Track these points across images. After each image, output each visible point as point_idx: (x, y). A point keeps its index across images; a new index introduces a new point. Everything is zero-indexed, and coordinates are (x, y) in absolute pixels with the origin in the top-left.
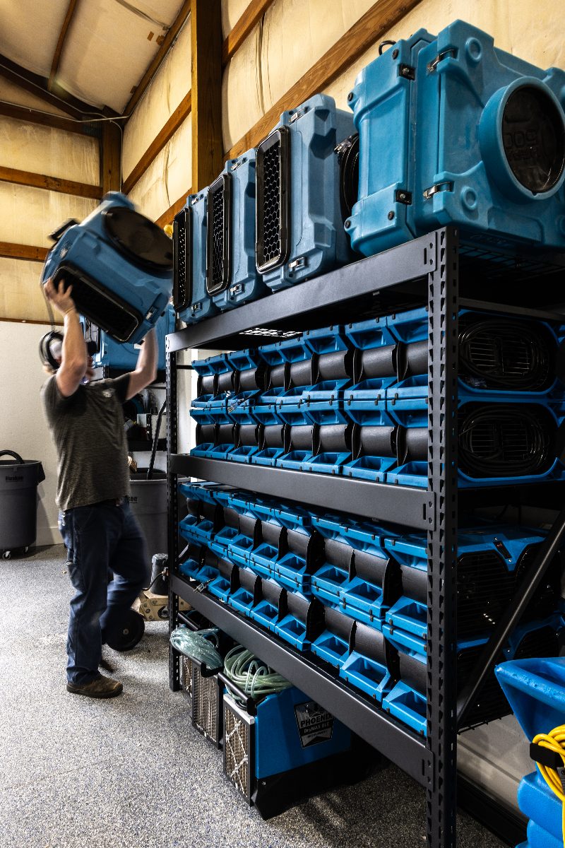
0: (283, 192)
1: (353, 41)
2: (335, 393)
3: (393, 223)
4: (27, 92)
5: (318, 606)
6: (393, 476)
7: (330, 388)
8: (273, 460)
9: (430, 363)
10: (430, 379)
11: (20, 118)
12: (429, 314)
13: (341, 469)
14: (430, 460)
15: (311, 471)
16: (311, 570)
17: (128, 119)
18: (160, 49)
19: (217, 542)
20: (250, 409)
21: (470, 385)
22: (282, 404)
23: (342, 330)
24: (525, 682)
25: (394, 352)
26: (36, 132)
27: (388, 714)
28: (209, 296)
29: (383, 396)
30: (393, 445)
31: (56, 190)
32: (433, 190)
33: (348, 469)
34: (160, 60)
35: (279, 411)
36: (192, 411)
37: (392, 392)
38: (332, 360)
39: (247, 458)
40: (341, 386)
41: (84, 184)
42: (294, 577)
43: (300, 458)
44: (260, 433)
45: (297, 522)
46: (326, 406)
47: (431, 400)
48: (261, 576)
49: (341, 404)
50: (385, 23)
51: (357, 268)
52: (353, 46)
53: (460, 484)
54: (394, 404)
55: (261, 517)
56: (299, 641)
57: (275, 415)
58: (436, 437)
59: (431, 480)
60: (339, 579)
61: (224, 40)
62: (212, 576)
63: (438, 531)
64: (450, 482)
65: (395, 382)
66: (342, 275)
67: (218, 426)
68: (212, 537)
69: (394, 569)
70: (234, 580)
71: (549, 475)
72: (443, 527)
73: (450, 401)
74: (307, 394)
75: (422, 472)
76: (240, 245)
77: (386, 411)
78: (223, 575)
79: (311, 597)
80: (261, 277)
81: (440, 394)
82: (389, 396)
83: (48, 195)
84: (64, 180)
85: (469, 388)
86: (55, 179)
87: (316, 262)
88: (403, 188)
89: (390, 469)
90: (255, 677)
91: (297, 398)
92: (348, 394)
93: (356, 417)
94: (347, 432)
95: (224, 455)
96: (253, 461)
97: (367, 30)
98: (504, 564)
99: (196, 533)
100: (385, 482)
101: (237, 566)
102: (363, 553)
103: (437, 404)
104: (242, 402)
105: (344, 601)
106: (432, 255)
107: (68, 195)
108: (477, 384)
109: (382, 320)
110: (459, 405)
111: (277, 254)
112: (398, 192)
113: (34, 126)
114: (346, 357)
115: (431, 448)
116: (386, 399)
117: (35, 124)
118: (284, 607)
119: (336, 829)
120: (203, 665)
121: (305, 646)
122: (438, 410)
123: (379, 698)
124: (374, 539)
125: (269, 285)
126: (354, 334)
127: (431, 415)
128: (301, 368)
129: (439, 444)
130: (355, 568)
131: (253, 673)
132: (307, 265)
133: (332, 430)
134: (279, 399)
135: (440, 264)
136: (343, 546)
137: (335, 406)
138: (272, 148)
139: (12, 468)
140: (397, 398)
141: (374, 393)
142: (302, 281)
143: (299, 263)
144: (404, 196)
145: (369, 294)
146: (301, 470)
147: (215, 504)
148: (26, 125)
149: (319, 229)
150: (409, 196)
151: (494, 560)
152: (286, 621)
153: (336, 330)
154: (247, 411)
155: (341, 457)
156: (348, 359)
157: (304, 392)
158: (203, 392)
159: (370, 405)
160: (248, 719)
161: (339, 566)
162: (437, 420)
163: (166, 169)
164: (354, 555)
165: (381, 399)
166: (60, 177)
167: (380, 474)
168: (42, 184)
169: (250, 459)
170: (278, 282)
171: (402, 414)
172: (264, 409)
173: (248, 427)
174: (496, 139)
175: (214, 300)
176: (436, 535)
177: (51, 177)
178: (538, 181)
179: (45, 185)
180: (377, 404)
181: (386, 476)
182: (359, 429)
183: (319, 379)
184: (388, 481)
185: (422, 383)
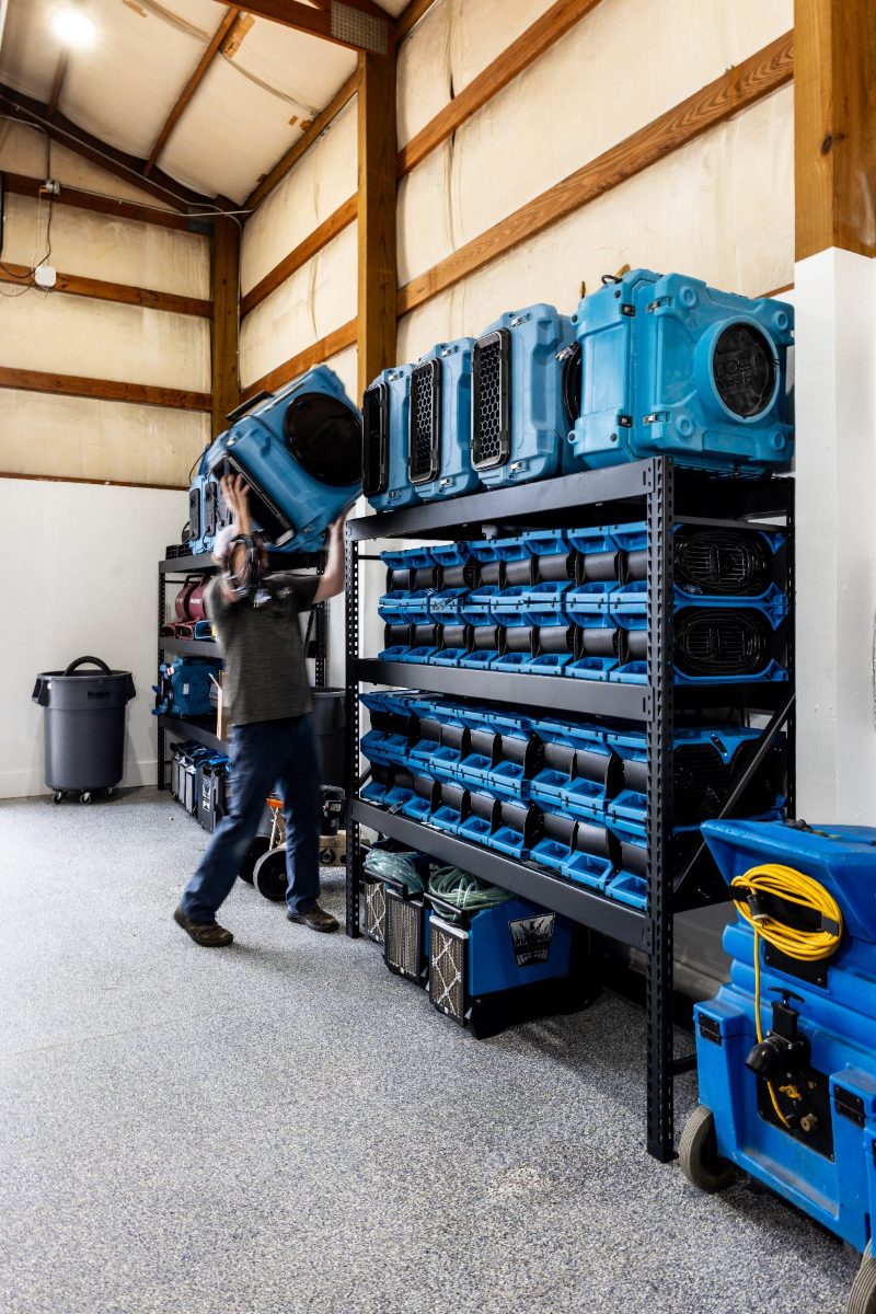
0: (503, 394)
1: (566, 195)
2: (557, 595)
3: (615, 445)
4: (116, 177)
5: (537, 811)
6: (615, 675)
7: (552, 590)
8: (486, 664)
9: (649, 573)
10: (649, 587)
11: (106, 212)
12: (647, 528)
13: (563, 670)
14: (649, 658)
15: (530, 673)
16: (530, 775)
17: (251, 214)
18: (304, 135)
19: (413, 757)
20: (459, 609)
21: (687, 591)
22: (497, 604)
23: (564, 534)
24: (721, 830)
25: (616, 558)
26: (127, 230)
27: (611, 898)
28: (409, 485)
29: (605, 600)
30: (615, 646)
31: (151, 307)
32: (651, 418)
33: (570, 670)
34: (303, 149)
35: (493, 611)
36: (380, 609)
37: (614, 596)
38: (554, 562)
39: (454, 661)
40: (563, 588)
41: (190, 299)
42: (509, 783)
43: (518, 661)
44: (469, 633)
45: (515, 726)
46: (547, 608)
47: (650, 606)
48: (469, 788)
49: (563, 607)
50: (604, 184)
51: (580, 479)
52: (568, 199)
53: (677, 681)
54: (616, 608)
55: (469, 725)
56: (516, 850)
57: (488, 616)
58: (655, 638)
59: (650, 677)
60: (560, 782)
61: (400, 150)
62: (406, 798)
63: (656, 722)
64: (668, 677)
65: (617, 587)
66: (565, 483)
67: (414, 626)
68: (407, 753)
69: (616, 765)
70: (436, 799)
71: (765, 675)
72: (660, 717)
73: (667, 607)
74: (526, 595)
75: (642, 671)
76: (451, 437)
77: (609, 613)
78: (419, 794)
79: (530, 804)
80: (476, 473)
81: (657, 601)
82: (611, 600)
83: (141, 314)
84: (164, 294)
85: (684, 593)
86: (151, 292)
87: (538, 467)
88: (625, 413)
89: (613, 669)
90: (467, 892)
91: (515, 599)
92: (570, 596)
93: (578, 619)
94: (569, 634)
95: (425, 658)
96: (462, 665)
97: (583, 186)
98: (720, 756)
99: (384, 750)
100: (608, 680)
101: (440, 781)
102: (586, 754)
103: (655, 609)
104: (450, 601)
105: (567, 800)
106: (650, 477)
107: (167, 313)
108: (693, 590)
109: (605, 528)
110: (675, 611)
111: (495, 454)
112: (620, 417)
113: (125, 223)
114: (568, 559)
115: (650, 648)
116: (609, 603)
117: (126, 219)
118: (498, 819)
119: (555, 1046)
120: (405, 888)
121: (523, 853)
122: (656, 615)
123: (602, 887)
124: (597, 735)
125: (485, 482)
126: (576, 539)
127: (650, 620)
128: (519, 567)
129: (657, 644)
130: (578, 770)
131: (464, 889)
132: (528, 468)
133: (553, 632)
134: (494, 599)
135: (658, 487)
136: (563, 749)
137: (557, 608)
138: (490, 347)
139: (97, 681)
140: (619, 602)
141: (597, 597)
142: (523, 483)
143: (520, 465)
144: (625, 420)
145: (592, 506)
146: (519, 672)
147: (408, 715)
148: (113, 221)
149: (542, 436)
150: (630, 420)
151: (710, 753)
152: (500, 832)
153: (558, 534)
154: (454, 611)
155: (563, 658)
156: (569, 562)
157: (523, 593)
158: (394, 587)
159: (593, 609)
160: (461, 934)
161: (558, 770)
162: (655, 623)
163: (313, 292)
164: (576, 755)
165: (603, 603)
166: (158, 290)
167: (603, 674)
168: (133, 299)
169: (459, 662)
170: (497, 481)
171: (623, 616)
172: (477, 609)
173: (453, 629)
174: (708, 376)
175: (417, 490)
176: (655, 725)
177: (146, 291)
178: (750, 404)
179: (138, 300)
180: (600, 607)
181: (608, 676)
182: (581, 630)
183: (537, 579)
184: (611, 679)
185: (642, 589)
